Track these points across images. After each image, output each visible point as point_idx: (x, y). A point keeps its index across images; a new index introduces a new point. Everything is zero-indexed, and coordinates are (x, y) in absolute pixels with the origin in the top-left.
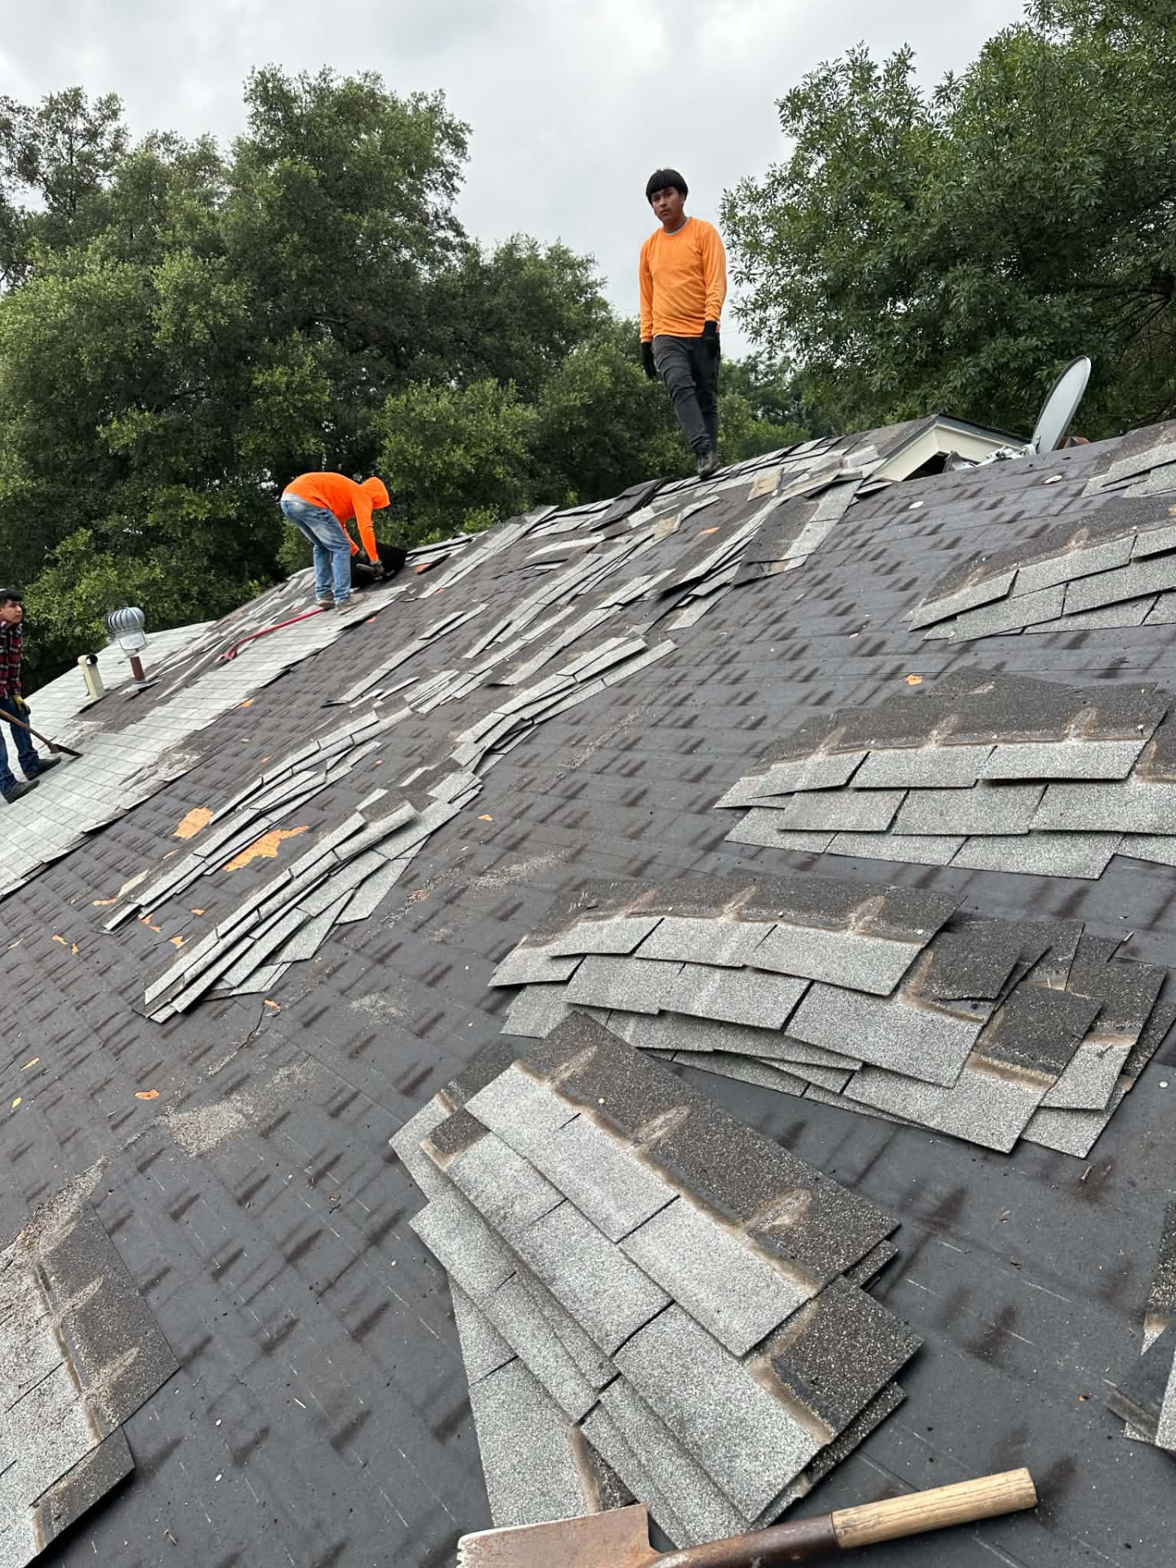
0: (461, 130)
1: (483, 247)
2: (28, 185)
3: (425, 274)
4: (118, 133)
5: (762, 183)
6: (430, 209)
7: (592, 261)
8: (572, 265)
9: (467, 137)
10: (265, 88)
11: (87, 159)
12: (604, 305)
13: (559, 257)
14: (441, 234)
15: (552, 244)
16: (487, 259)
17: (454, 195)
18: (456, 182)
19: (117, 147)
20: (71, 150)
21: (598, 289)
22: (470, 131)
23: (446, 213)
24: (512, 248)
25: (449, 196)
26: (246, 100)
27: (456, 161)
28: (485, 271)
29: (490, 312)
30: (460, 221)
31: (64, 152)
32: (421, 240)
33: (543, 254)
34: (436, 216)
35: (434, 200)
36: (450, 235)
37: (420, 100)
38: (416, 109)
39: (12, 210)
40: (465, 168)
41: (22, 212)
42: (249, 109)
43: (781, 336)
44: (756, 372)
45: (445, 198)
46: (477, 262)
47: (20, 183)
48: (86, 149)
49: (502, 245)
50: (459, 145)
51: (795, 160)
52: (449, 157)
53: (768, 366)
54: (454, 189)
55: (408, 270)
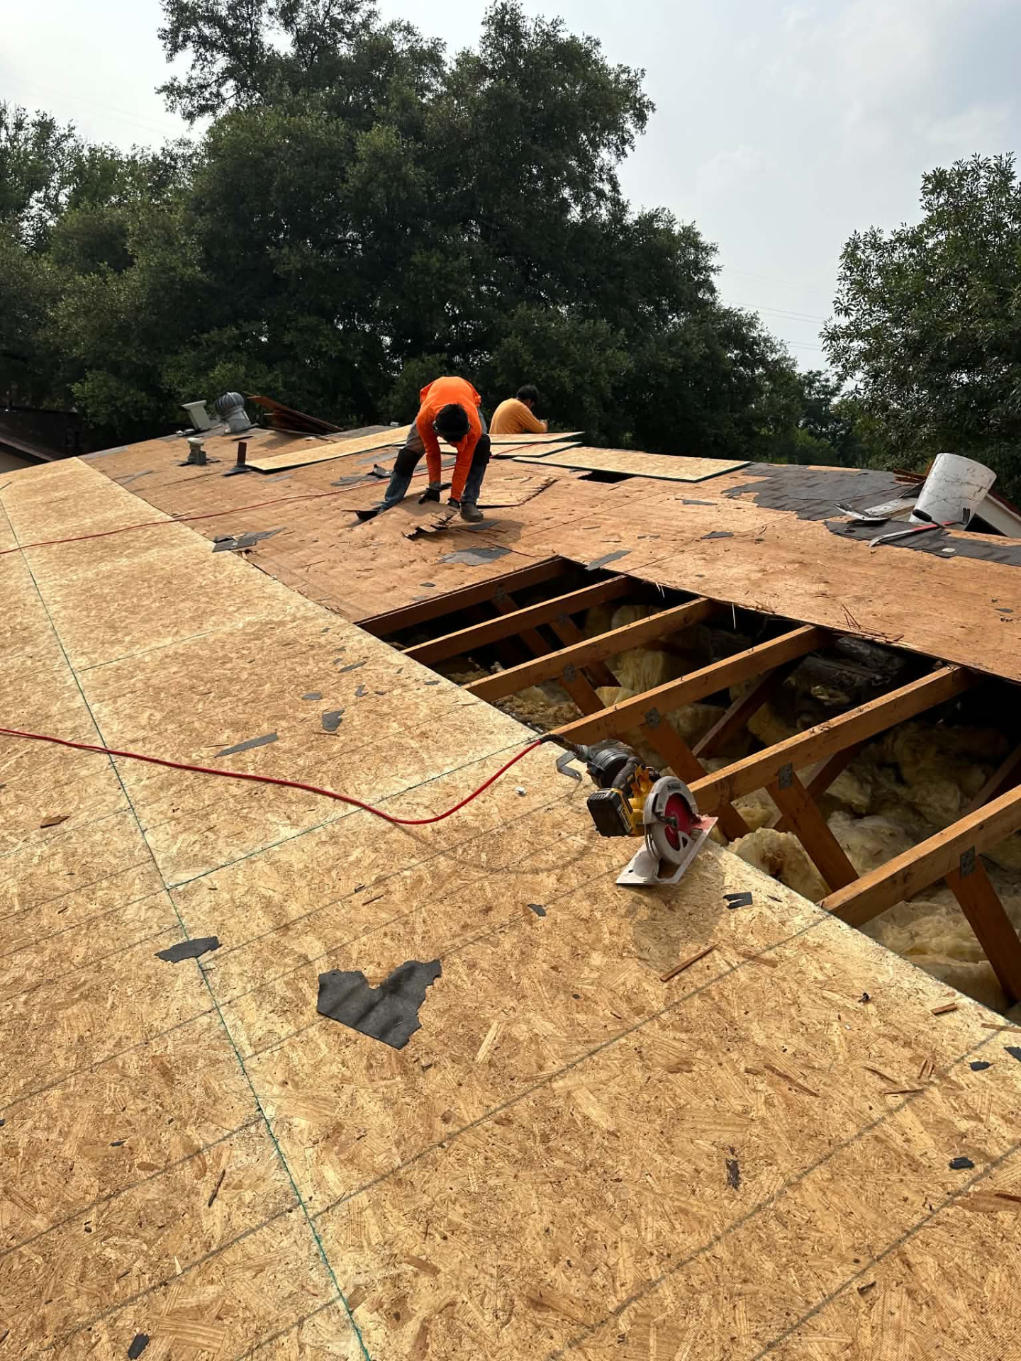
0: (647, 107)
1: (630, 209)
2: (282, 28)
3: (575, 214)
4: (372, 14)
5: (886, 237)
6: (598, 163)
7: (715, 250)
8: (698, 247)
9: (649, 114)
10: (503, 17)
11: (337, 24)
12: (712, 290)
13: (690, 237)
14: (599, 185)
15: (687, 224)
16: (630, 219)
17: (622, 158)
18: (627, 148)
19: (365, 25)
20: (327, 13)
21: (712, 274)
22: (654, 110)
23: (610, 170)
24: (653, 217)
25: (618, 156)
26: (483, 23)
27: (633, 131)
28: (625, 229)
29: (618, 264)
30: (620, 179)
31: (322, 13)
32: (582, 184)
33: (677, 229)
34: (601, 170)
35: (605, 156)
36: (607, 188)
37: (624, 72)
38: (618, 76)
39: (261, 43)
40: (638, 139)
41: (269, 49)
42: (483, 30)
43: (855, 367)
44: (811, 387)
45: (614, 157)
46: (621, 220)
47: (277, 24)
48: (341, 17)
49: (646, 212)
50: (641, 118)
51: (921, 227)
52: (629, 126)
53: (822, 386)
54: (624, 154)
55: (564, 206)
